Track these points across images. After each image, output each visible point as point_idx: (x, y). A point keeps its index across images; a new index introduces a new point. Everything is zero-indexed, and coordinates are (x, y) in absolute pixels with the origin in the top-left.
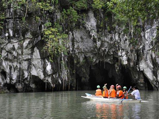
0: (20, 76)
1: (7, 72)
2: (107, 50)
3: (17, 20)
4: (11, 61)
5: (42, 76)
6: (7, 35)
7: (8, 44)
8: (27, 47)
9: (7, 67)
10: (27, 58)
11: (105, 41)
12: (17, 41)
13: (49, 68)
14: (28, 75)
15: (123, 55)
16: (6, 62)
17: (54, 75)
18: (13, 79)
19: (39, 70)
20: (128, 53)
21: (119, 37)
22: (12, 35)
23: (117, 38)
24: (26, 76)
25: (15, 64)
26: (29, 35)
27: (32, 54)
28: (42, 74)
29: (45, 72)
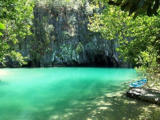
2: (101, 50)
3: (66, 40)
4: (65, 54)
5: (76, 60)
7: (64, 49)
8: (70, 50)
9: (63, 57)
10: (70, 53)
12: (67, 47)
13: (78, 57)
14: (71, 59)
15: (107, 52)
16: (63, 55)
17: (80, 60)
18: (66, 61)
19: (75, 57)
20: (109, 51)
22: (64, 45)
23: (105, 45)
26: (70, 45)
27: (72, 52)
28: (76, 59)
29: (77, 58)
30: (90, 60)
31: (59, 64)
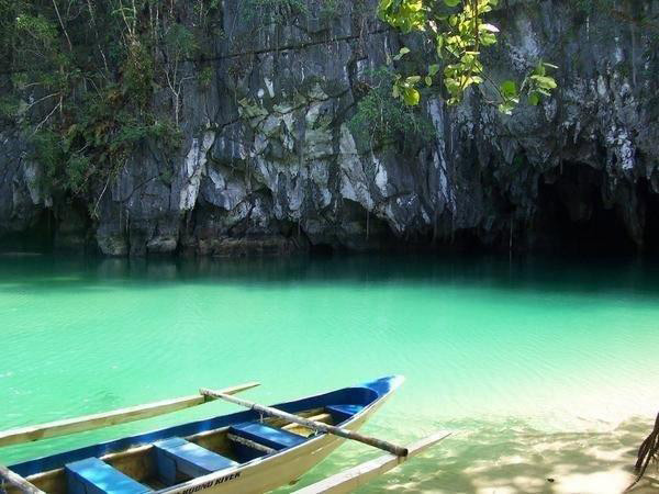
0: (310, 200)
1: (272, 189)
2: (578, 128)
3: (284, 54)
4: (282, 161)
5: (370, 203)
6: (261, 93)
7: (269, 118)
8: (316, 125)
9: (273, 178)
10: (323, 153)
11: (569, 101)
12: (289, 109)
13: (381, 178)
14: (333, 200)
15: (620, 142)
16: (270, 164)
17: (399, 200)
18: (291, 207)
19: (359, 184)
20: (637, 135)
21: (608, 88)
22: (272, 94)
23: (602, 91)
24: (327, 202)
25: (294, 170)
26: (317, 92)
27: (336, 142)
28: (367, 196)
29: (374, 190)
30: (506, 206)
31: (242, 235)
